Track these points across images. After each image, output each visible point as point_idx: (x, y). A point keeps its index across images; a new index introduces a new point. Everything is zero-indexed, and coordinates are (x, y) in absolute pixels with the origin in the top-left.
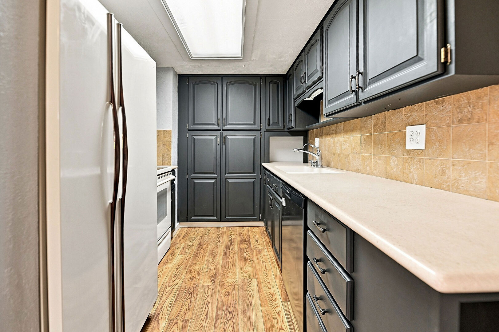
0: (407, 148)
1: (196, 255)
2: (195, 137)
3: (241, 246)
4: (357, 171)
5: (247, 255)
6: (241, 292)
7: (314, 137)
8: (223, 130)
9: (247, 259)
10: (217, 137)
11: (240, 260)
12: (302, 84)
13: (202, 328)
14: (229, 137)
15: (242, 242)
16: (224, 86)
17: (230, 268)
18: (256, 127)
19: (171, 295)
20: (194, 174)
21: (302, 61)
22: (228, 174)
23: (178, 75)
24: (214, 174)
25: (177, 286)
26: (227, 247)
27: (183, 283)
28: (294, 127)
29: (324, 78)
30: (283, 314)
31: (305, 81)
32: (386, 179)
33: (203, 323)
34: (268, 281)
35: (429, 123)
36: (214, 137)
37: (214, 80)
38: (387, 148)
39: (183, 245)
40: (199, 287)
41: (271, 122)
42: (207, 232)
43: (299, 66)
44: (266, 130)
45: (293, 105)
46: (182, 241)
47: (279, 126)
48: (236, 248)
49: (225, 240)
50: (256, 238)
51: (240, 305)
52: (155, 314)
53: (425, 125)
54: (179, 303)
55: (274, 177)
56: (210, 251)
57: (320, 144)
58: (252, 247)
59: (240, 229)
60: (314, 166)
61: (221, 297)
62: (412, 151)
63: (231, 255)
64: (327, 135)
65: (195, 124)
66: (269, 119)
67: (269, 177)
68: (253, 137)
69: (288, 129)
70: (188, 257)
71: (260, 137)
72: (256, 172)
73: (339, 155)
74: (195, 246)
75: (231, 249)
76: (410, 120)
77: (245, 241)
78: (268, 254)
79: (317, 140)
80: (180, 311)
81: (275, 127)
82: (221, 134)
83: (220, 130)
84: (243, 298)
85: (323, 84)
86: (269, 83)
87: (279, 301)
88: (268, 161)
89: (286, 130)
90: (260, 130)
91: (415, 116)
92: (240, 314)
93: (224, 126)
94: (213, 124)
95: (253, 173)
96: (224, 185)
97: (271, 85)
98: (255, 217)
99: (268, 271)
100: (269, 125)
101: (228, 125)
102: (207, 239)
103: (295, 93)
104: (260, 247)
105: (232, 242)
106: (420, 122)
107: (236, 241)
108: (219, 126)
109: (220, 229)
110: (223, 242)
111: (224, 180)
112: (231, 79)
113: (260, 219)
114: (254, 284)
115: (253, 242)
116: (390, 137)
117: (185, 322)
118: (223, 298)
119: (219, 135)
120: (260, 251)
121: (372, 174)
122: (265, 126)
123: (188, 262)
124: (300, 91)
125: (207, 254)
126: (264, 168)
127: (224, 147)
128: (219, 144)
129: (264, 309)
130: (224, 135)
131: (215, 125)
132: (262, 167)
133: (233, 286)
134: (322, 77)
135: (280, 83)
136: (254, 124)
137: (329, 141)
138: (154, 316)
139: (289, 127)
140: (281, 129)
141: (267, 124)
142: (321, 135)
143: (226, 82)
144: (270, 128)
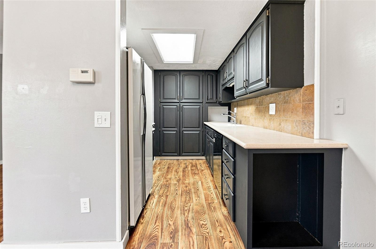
0: (270, 114)
1: (167, 172)
2: (164, 107)
3: (192, 168)
4: (253, 125)
5: (195, 172)
6: (193, 186)
7: (234, 107)
8: (181, 103)
9: (196, 174)
10: (177, 107)
11: (192, 174)
12: (225, 78)
13: (175, 198)
14: (184, 107)
15: (192, 166)
16: (181, 76)
17: (187, 177)
18: (200, 101)
19: (158, 187)
20: (163, 128)
21: (225, 65)
22: (184, 128)
23: (154, 70)
24: (176, 128)
25: (160, 184)
26: (184, 169)
27: (163, 183)
28: (222, 102)
29: (235, 78)
30: (214, 193)
31: (227, 77)
32: (263, 129)
33: (176, 196)
34: (207, 182)
35: (276, 103)
36: (175, 107)
37: (175, 73)
38: (263, 113)
39: (159, 168)
40: (172, 184)
41: (209, 98)
42: (172, 162)
43: (224, 67)
44: (206, 103)
45: (221, 89)
46: (158, 166)
47: (214, 100)
48: (189, 169)
49: (183, 166)
50: (200, 165)
51: (193, 190)
52: (151, 193)
53: (275, 104)
54: (162, 190)
55: (210, 129)
56: (175, 170)
57: (237, 111)
58: (198, 169)
59: (191, 161)
60: (233, 123)
61: (183, 188)
62: (271, 115)
63: (187, 172)
64: (240, 106)
65: (164, 99)
66: (208, 96)
67: (208, 129)
68: (199, 107)
69: (219, 102)
70: (163, 173)
71: (203, 107)
72: (200, 127)
73: (245, 117)
74: (166, 167)
75: (186, 169)
76: (271, 101)
77: (194, 166)
78: (207, 172)
79: (235, 109)
80: (164, 192)
81: (211, 101)
82: (180, 105)
83: (179, 103)
84: (194, 188)
85: (234, 80)
86: (208, 75)
87: (212, 189)
88: (208, 121)
89: (218, 103)
90: (202, 103)
91: (272, 99)
92: (193, 194)
93: (181, 100)
94: (175, 99)
95: (199, 128)
96: (181, 134)
97: (209, 76)
98: (200, 154)
99: (207, 178)
100: (208, 100)
101: (184, 99)
102: (172, 165)
103: (222, 82)
104: (203, 169)
105: (187, 167)
106: (274, 102)
107: (189, 166)
108: (178, 100)
109: (180, 160)
110: (182, 166)
111: (181, 131)
112: (185, 73)
113: (203, 155)
114: (200, 183)
115: (199, 167)
116: (264, 108)
117: (167, 196)
118: (184, 188)
119: (178, 106)
120: (203, 170)
121: (259, 127)
122: (205, 101)
123: (163, 175)
124: (225, 82)
125: (174, 171)
126: (205, 125)
127: (181, 112)
128: (178, 111)
129: (205, 192)
130: (181, 106)
131: (176, 99)
132: (204, 125)
133: (189, 184)
134: (234, 77)
135: (214, 75)
136: (199, 99)
137: (241, 109)
138: (151, 194)
139: (219, 101)
140: (215, 102)
141: (207, 99)
142: (237, 106)
143: (183, 74)
144: (208, 101)
